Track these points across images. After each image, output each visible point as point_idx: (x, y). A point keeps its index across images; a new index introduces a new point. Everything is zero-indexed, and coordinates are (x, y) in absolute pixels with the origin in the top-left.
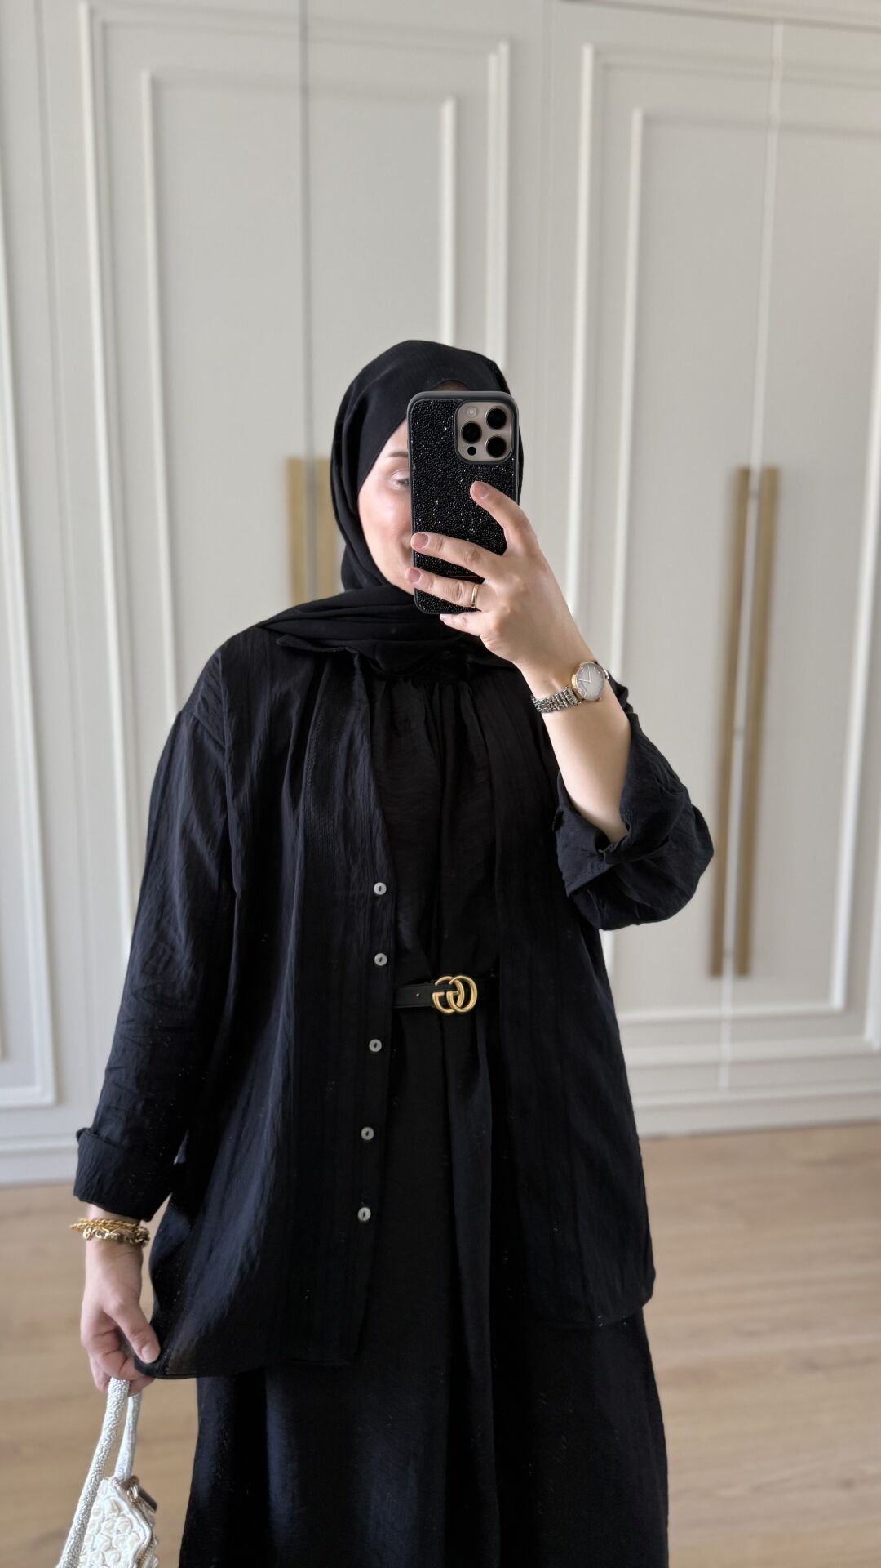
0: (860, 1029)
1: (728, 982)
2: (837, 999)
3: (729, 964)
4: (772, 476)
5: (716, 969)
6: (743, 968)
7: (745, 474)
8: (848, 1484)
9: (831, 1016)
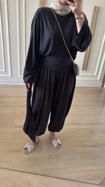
0: (97, 77)
1: (84, 71)
2: (95, 74)
3: (85, 69)
4: (99, 8)
5: (83, 70)
6: (86, 70)
7: (96, 7)
8: (88, 115)
9: (95, 76)
